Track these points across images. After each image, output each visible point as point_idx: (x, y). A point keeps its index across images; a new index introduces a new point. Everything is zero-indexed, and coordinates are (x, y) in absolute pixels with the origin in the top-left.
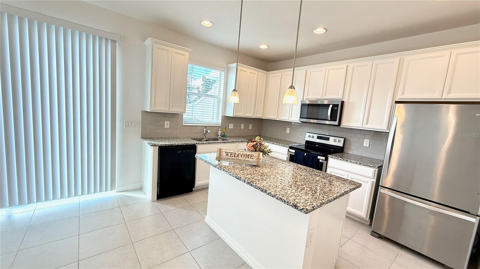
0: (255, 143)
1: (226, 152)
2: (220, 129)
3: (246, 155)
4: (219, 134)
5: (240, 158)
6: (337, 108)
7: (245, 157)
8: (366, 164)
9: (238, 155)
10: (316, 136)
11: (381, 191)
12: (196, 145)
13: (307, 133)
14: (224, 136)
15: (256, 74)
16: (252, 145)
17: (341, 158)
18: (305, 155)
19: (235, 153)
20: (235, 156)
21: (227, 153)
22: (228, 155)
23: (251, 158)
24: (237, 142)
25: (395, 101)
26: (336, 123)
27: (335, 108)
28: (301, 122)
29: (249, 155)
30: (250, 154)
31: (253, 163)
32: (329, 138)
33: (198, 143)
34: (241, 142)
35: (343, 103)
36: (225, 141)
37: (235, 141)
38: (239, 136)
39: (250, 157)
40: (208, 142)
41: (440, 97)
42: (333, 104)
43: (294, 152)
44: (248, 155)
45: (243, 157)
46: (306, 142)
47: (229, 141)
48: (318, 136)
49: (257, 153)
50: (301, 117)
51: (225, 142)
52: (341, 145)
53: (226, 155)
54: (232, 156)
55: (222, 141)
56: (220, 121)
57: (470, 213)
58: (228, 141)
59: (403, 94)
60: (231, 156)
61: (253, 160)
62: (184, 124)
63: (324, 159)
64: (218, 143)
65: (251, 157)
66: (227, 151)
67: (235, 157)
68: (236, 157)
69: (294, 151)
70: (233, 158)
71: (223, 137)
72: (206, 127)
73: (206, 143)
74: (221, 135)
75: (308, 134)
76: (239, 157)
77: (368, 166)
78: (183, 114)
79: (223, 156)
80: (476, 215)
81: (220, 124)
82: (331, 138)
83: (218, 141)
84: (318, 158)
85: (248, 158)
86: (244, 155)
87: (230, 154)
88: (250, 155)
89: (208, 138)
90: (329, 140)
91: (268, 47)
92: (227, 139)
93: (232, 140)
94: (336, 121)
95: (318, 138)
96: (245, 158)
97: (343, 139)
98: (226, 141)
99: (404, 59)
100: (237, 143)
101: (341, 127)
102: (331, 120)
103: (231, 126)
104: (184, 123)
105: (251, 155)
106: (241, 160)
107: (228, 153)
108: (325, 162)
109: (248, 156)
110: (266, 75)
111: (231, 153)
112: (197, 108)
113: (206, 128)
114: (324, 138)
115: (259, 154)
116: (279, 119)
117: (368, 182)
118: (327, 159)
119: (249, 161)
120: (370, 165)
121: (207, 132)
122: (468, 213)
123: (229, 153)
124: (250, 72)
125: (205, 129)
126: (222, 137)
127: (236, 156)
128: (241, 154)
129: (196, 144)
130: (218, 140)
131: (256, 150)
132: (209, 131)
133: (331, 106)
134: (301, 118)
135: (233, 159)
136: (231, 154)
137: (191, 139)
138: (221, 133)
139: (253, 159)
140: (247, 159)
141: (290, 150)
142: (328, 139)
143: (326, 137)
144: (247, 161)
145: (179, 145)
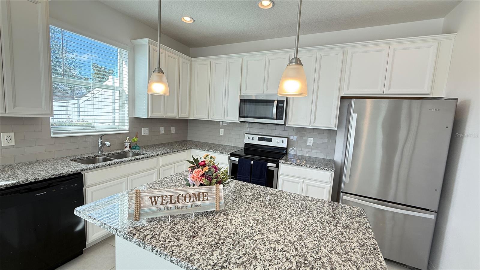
0: (206, 169)
1: (151, 198)
2: (128, 138)
3: (194, 194)
4: (126, 146)
5: (182, 203)
6: (282, 105)
7: (191, 200)
8: (322, 168)
9: (178, 198)
10: (256, 137)
11: (343, 198)
12: (82, 173)
13: (245, 134)
14: (136, 147)
15: (176, 59)
16: (201, 173)
18: (252, 163)
19: (171, 196)
20: (171, 201)
21: (153, 198)
22: (156, 202)
23: (203, 200)
24: (157, 155)
25: (341, 97)
26: (282, 122)
27: (281, 105)
28: (240, 121)
29: (199, 194)
30: (202, 191)
31: (208, 209)
32: (272, 139)
33: (87, 169)
34: (164, 155)
35: (287, 98)
36: (138, 157)
37: (155, 153)
38: (159, 145)
39: (201, 199)
40: (108, 163)
41: (382, 93)
42: (278, 100)
43: (238, 161)
44: (197, 194)
45: (188, 200)
46: (245, 144)
47: (146, 156)
48: (258, 137)
49: (214, 187)
50: (241, 115)
51: (139, 159)
52: (285, 146)
53: (152, 203)
54: (166, 204)
55: (133, 158)
56: (126, 126)
57: (429, 210)
58: (143, 156)
59: (348, 89)
60: (162, 204)
61: (207, 202)
62: (52, 136)
63: (275, 166)
64: (127, 161)
65: (203, 196)
66: (153, 195)
67: (171, 203)
68: (175, 203)
69: (237, 159)
70: (169, 206)
71: (134, 149)
72: (101, 137)
73: (103, 166)
74: (130, 147)
75: (247, 136)
76: (180, 201)
77: (325, 170)
78: (50, 118)
79: (144, 207)
80: (435, 211)
81: (127, 129)
82: (274, 139)
83: (127, 159)
84: (268, 165)
85: (199, 200)
86: (190, 196)
87: (160, 198)
88: (201, 194)
89: (107, 153)
90: (271, 142)
91: (194, 21)
92: (141, 151)
93: (149, 153)
94: (283, 120)
95: (259, 139)
96: (193, 201)
97: (287, 139)
98: (141, 156)
99: (348, 51)
100: (159, 156)
101: (286, 126)
102: (277, 119)
103: (145, 132)
104: (54, 134)
105: (203, 193)
106: (184, 207)
107: (156, 198)
108: (275, 170)
109: (197, 196)
110: (189, 62)
111: (162, 196)
112: (86, 106)
113: (101, 139)
114: (265, 139)
115: (218, 189)
116: (211, 119)
117: (325, 188)
118: (277, 166)
119: (200, 205)
120: (326, 169)
121: (104, 145)
122: (427, 210)
123: (158, 197)
124: (169, 56)
125: (100, 141)
126: (132, 149)
127: (173, 202)
128: (184, 195)
129: (82, 170)
130: (126, 157)
131: (210, 182)
132: (108, 144)
133: (276, 102)
134: (240, 117)
135: (168, 209)
136: (162, 200)
137: (72, 160)
138: (129, 144)
139: (207, 200)
140: (197, 203)
141: (232, 158)
142: (270, 140)
143: (268, 138)
144: (197, 206)
145: (39, 180)
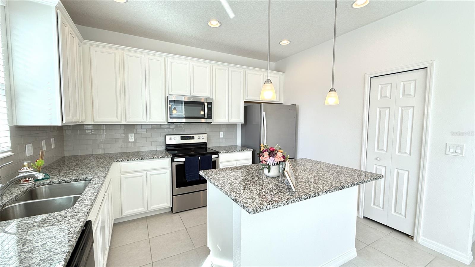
2: (26, 163)
6: (211, 106)
10: (179, 137)
17: (230, 151)
18: (199, 159)
25: (244, 101)
32: (194, 136)
42: (207, 102)
43: (183, 160)
48: (181, 137)
59: (248, 96)
63: (217, 157)
75: (168, 137)
82: (196, 136)
84: (212, 158)
90: (194, 139)
97: (206, 135)
102: (207, 118)
103: (29, 150)
108: (217, 160)
114: (187, 138)
124: (70, 32)
141: (177, 160)
143: (191, 136)
